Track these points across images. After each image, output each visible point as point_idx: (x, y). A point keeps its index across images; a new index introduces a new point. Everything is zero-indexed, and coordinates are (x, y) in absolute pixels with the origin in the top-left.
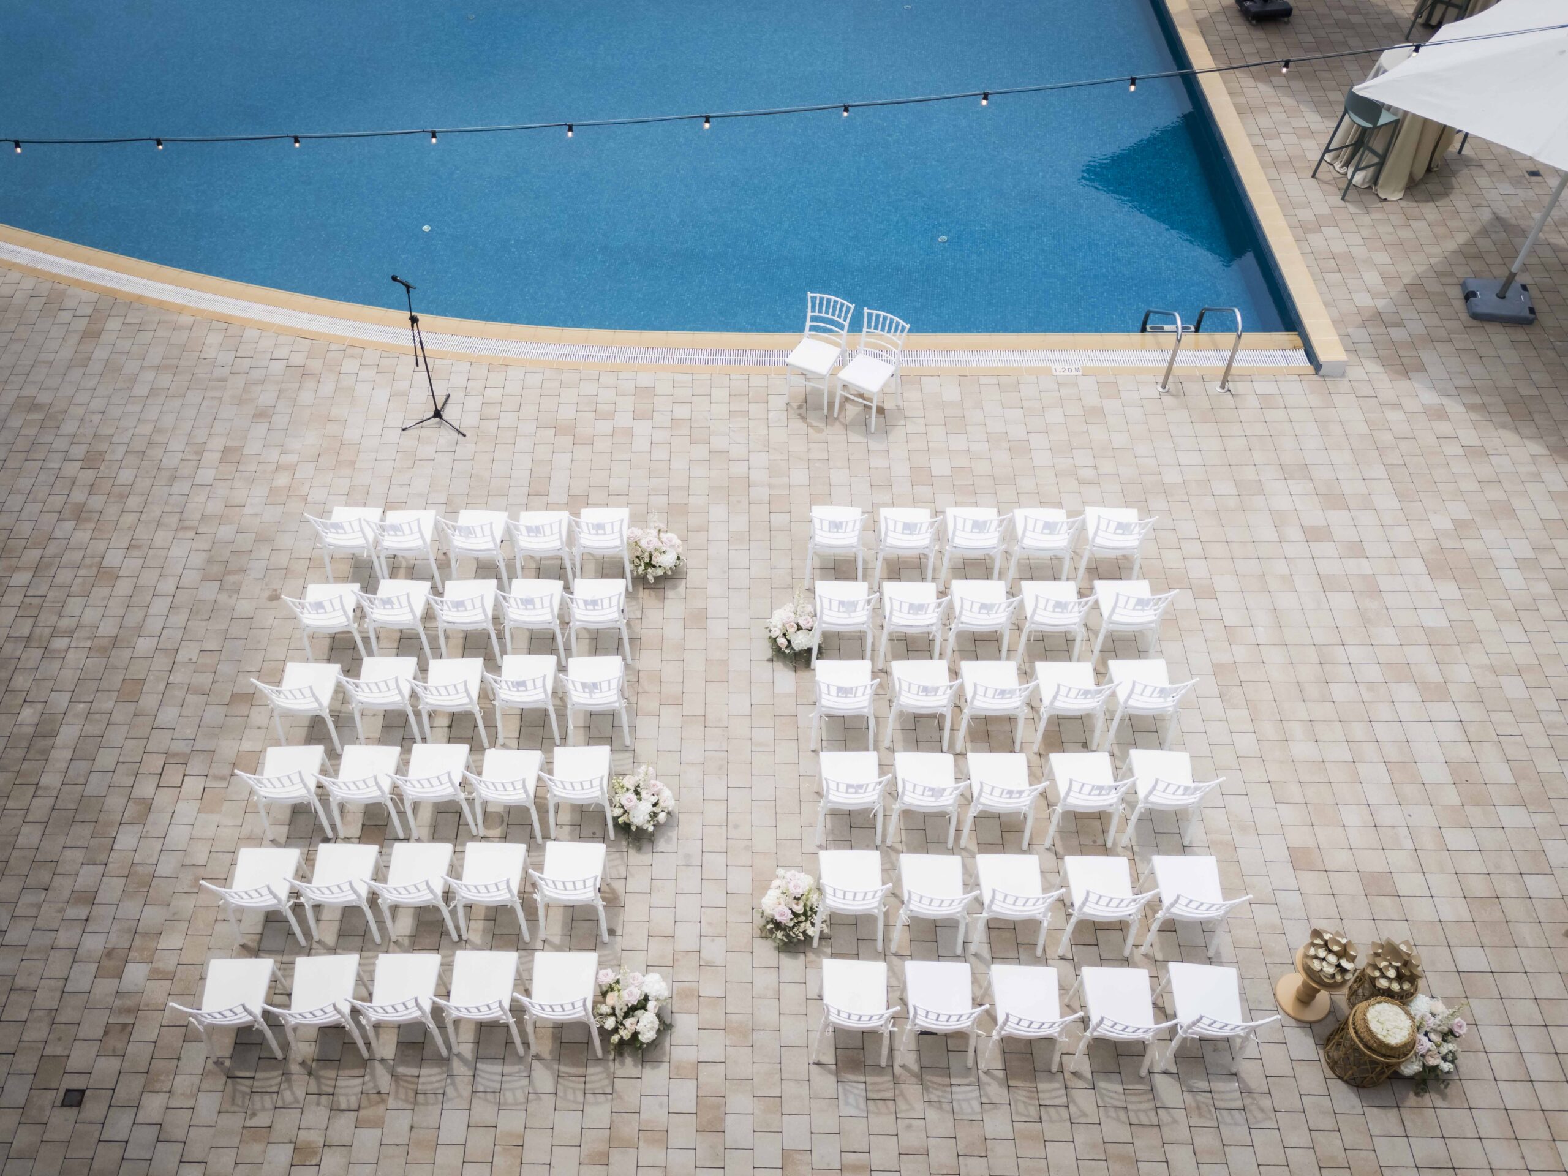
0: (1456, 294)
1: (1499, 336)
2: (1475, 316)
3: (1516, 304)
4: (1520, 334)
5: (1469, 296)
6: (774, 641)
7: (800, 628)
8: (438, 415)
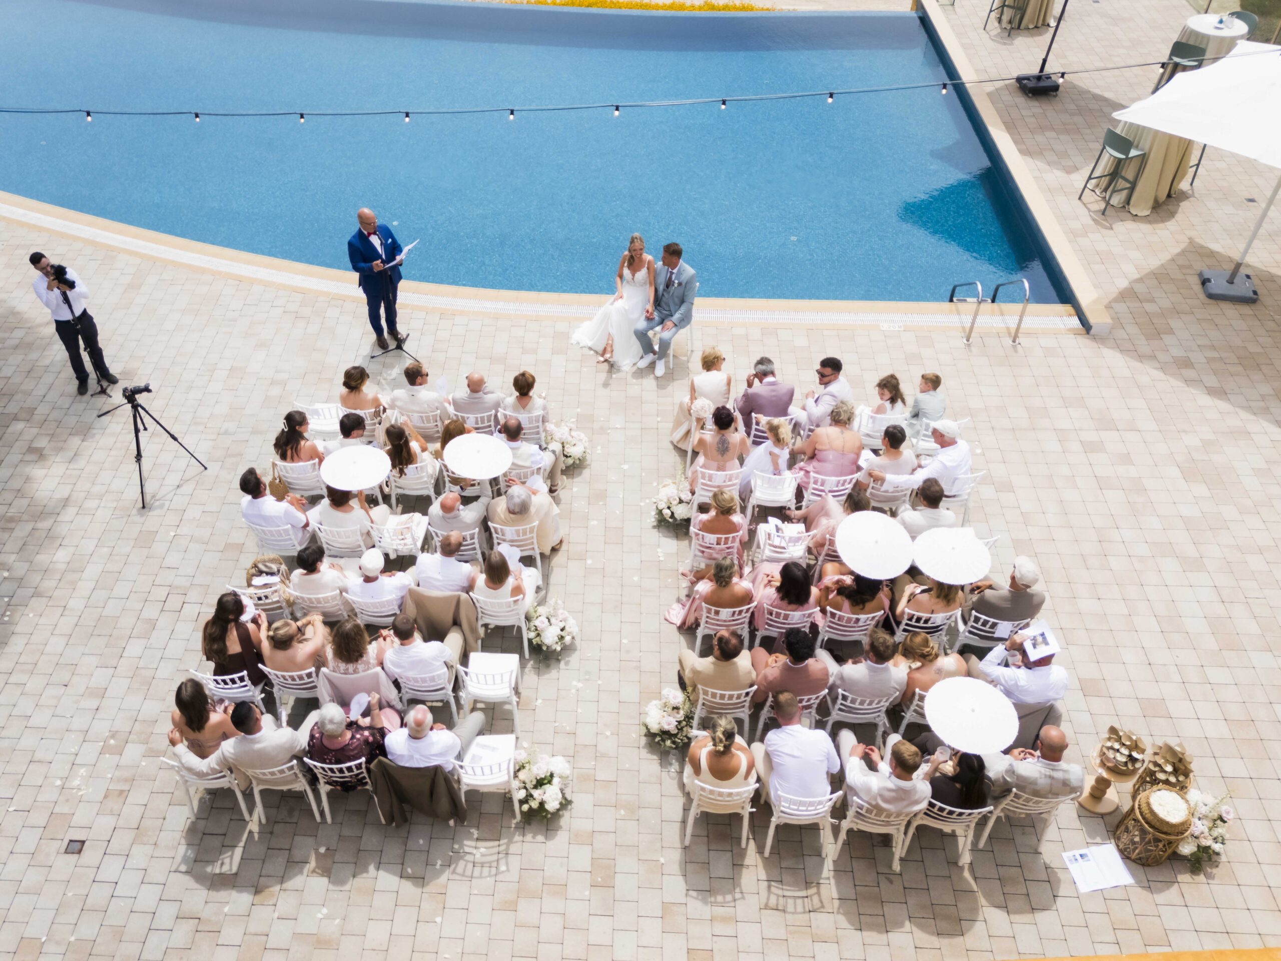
0: (1195, 282)
1: (1230, 311)
2: (1211, 296)
3: (1241, 288)
4: (1246, 309)
5: (1205, 282)
6: (660, 512)
7: (681, 501)
8: (399, 347)
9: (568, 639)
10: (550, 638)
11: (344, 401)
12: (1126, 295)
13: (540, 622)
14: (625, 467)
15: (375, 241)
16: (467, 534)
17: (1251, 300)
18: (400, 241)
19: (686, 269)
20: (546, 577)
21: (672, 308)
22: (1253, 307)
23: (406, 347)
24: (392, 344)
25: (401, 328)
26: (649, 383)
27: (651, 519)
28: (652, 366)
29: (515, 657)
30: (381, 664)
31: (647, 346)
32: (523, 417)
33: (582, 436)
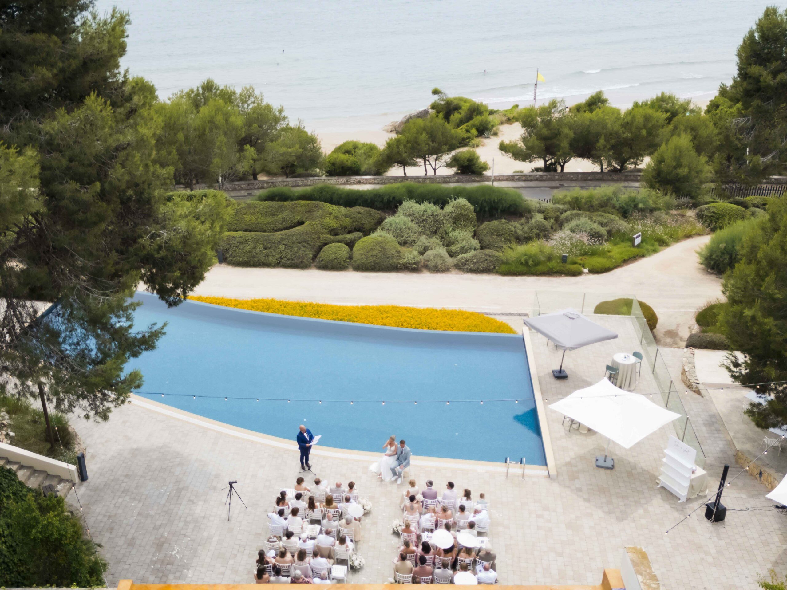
0: (594, 460)
1: (602, 471)
2: (598, 466)
3: (609, 464)
4: (608, 471)
5: (597, 460)
6: (393, 529)
7: (400, 526)
8: (309, 469)
9: (362, 565)
10: (356, 564)
11: (296, 489)
12: (569, 464)
13: (354, 558)
14: (384, 514)
15: (306, 435)
16: (333, 530)
17: (612, 468)
18: (313, 434)
19: (407, 448)
20: (356, 547)
21: (403, 460)
22: (611, 471)
23: (311, 469)
24: (307, 468)
25: (310, 462)
26: (395, 486)
27: (391, 531)
28: (396, 480)
29: (346, 567)
30: (309, 564)
31: (395, 473)
32: (350, 495)
33: (370, 503)
